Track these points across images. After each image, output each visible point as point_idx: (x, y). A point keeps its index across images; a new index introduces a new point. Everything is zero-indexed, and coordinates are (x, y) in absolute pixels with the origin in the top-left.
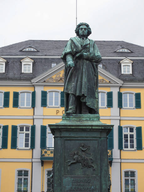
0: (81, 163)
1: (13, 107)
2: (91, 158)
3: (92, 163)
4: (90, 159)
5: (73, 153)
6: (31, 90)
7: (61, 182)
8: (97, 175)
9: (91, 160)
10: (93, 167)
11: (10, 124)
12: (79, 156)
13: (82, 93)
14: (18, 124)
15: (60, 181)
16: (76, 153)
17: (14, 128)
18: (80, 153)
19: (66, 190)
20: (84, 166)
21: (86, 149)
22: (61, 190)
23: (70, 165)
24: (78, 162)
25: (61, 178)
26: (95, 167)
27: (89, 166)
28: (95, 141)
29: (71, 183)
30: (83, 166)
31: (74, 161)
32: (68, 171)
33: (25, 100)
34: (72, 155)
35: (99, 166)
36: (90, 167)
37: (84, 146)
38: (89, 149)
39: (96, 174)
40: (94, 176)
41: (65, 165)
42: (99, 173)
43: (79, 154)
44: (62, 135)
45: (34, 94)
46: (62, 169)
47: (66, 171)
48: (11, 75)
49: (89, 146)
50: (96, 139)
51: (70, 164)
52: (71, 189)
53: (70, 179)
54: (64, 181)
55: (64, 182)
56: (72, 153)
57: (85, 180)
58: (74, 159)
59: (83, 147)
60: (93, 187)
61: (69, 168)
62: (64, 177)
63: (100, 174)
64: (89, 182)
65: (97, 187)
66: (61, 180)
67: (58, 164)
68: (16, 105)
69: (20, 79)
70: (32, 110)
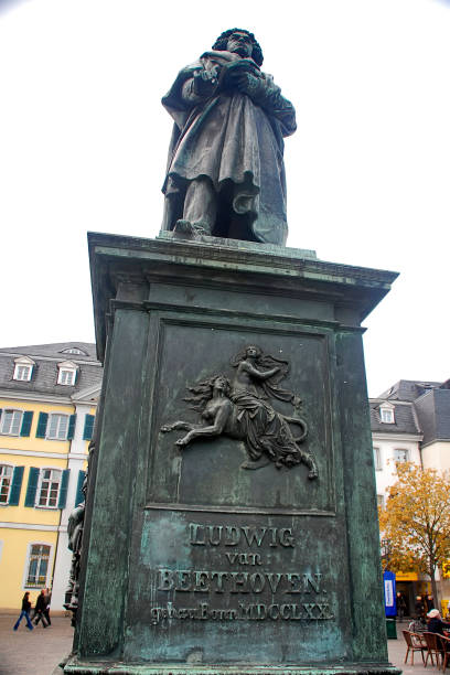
0: (244, 439)
1: (37, 437)
2: (295, 417)
3: (299, 443)
4: (289, 422)
5: (205, 389)
6: (69, 412)
7: (126, 543)
8: (328, 508)
9: (297, 430)
10: (308, 465)
11: (28, 465)
12: (236, 402)
13: (247, 169)
14: (42, 465)
15: (123, 535)
16: (218, 385)
17: (34, 472)
18: (240, 388)
19: (154, 590)
20: (262, 455)
21: (272, 371)
22: (125, 588)
23: (183, 447)
24: (229, 434)
25: (130, 517)
26: (318, 466)
27: (289, 458)
28: (314, 342)
29: (188, 551)
30: (256, 459)
31: (209, 429)
32: (173, 478)
33: (57, 426)
34: (197, 398)
35: (338, 458)
36: (291, 465)
37: (258, 357)
38: (286, 375)
39: (325, 502)
40: (314, 510)
41: (159, 448)
42: (339, 498)
43: (235, 394)
44: (154, 298)
45: (73, 419)
46: (141, 466)
47: (162, 480)
48: (39, 384)
49: (286, 363)
50: (316, 330)
51: (185, 439)
52: (184, 584)
53: (179, 527)
54: (145, 534)
55: (144, 544)
56: (197, 389)
57: (269, 532)
58: (210, 419)
59: (256, 360)
60: (308, 575)
61: (176, 464)
62: (147, 513)
63: (342, 503)
64: (290, 546)
65: (333, 574)
66: (127, 532)
67: (120, 442)
68: (41, 433)
69: (53, 393)
70: (67, 443)
